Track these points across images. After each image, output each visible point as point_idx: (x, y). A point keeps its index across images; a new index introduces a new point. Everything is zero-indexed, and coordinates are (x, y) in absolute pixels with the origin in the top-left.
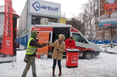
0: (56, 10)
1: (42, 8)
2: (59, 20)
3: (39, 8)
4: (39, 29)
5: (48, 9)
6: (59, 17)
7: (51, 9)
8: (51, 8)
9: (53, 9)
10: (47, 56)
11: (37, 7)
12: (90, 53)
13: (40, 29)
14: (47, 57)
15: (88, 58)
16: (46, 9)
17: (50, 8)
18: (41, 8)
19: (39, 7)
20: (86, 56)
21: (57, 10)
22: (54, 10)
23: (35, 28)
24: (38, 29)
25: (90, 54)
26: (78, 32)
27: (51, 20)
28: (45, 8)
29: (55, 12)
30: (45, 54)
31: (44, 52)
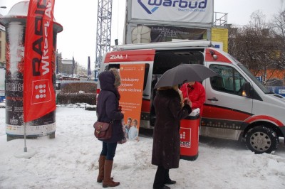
0: (199, 7)
1: (164, 4)
2: (208, 33)
3: (155, 6)
4: (121, 57)
5: (180, 5)
6: (210, 26)
7: (186, 6)
8: (186, 2)
9: (193, 5)
10: (137, 130)
11: (149, 3)
12: (265, 132)
13: (124, 55)
14: (138, 134)
15: (259, 147)
16: (174, 6)
17: (183, 4)
18: (160, 4)
19: (155, 4)
20: (251, 141)
21: (203, 8)
22: (196, 7)
23: (112, 53)
24: (118, 57)
25: (265, 135)
26: (229, 62)
27: (186, 33)
28: (170, 5)
29: (197, 13)
30: (134, 123)
31: (130, 119)
